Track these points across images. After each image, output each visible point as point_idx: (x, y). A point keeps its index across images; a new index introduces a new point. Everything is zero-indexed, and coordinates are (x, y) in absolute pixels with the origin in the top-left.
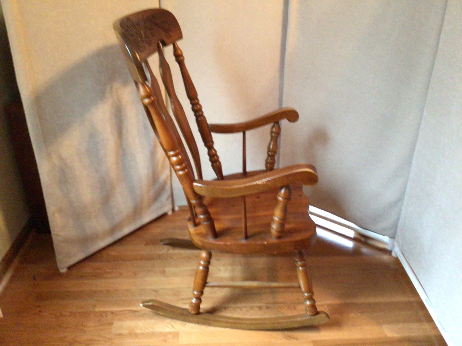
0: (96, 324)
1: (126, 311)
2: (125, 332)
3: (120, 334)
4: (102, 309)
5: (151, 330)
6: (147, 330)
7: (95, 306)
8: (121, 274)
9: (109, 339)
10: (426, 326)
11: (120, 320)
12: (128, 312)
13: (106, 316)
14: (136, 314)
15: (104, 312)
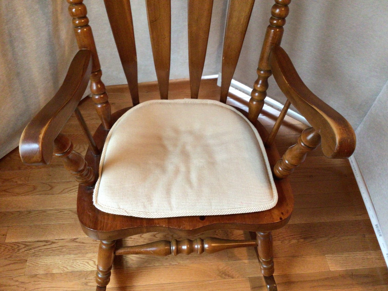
0: (7, 262)
1: (41, 241)
2: (41, 272)
3: (36, 275)
4: (14, 241)
5: (70, 269)
6: (65, 269)
7: (5, 235)
8: (35, 188)
9: (22, 283)
10: (372, 255)
11: (34, 255)
12: (44, 243)
13: (19, 250)
14: (54, 246)
15: (15, 244)
